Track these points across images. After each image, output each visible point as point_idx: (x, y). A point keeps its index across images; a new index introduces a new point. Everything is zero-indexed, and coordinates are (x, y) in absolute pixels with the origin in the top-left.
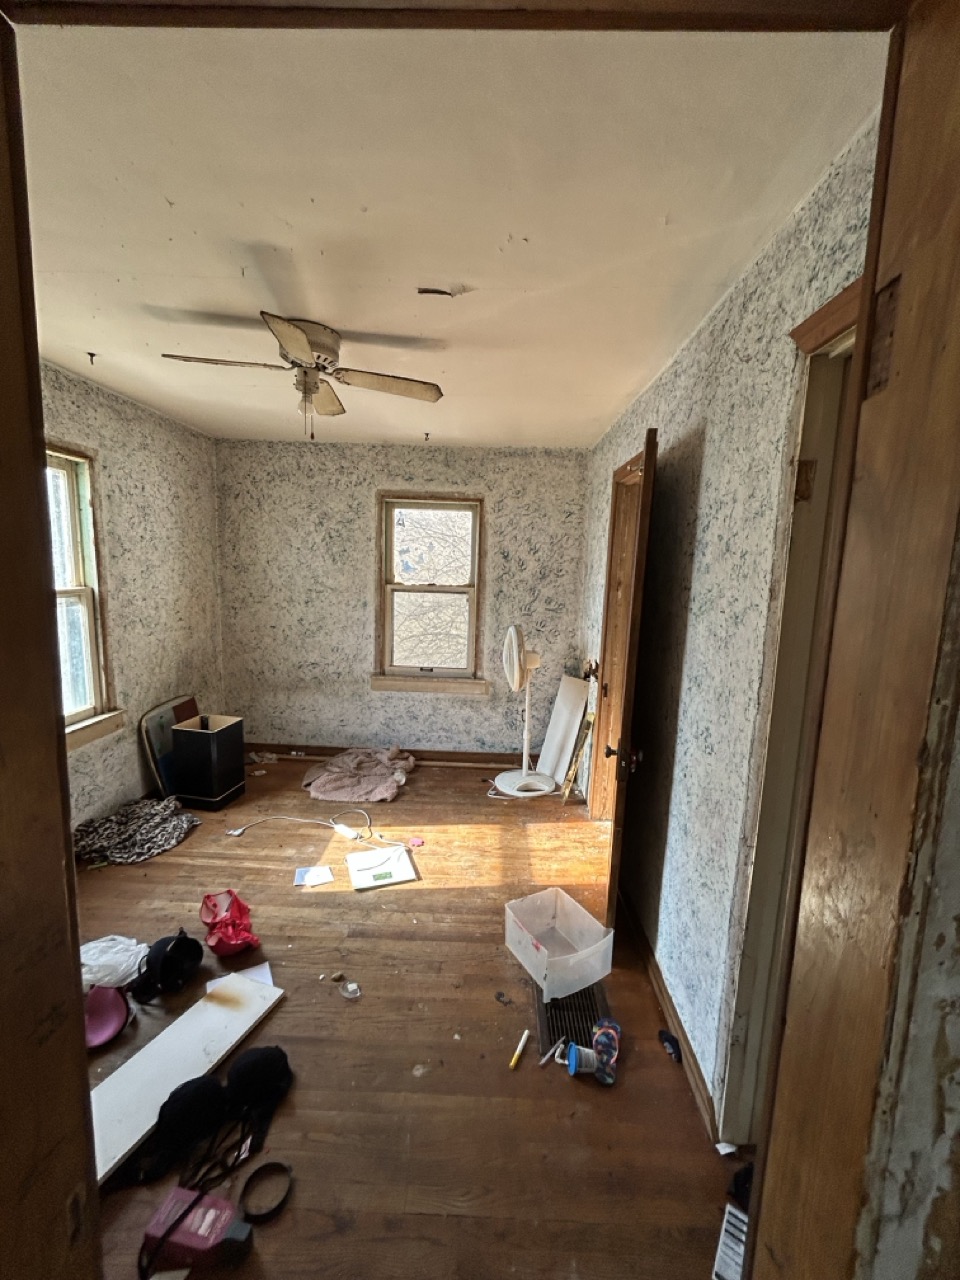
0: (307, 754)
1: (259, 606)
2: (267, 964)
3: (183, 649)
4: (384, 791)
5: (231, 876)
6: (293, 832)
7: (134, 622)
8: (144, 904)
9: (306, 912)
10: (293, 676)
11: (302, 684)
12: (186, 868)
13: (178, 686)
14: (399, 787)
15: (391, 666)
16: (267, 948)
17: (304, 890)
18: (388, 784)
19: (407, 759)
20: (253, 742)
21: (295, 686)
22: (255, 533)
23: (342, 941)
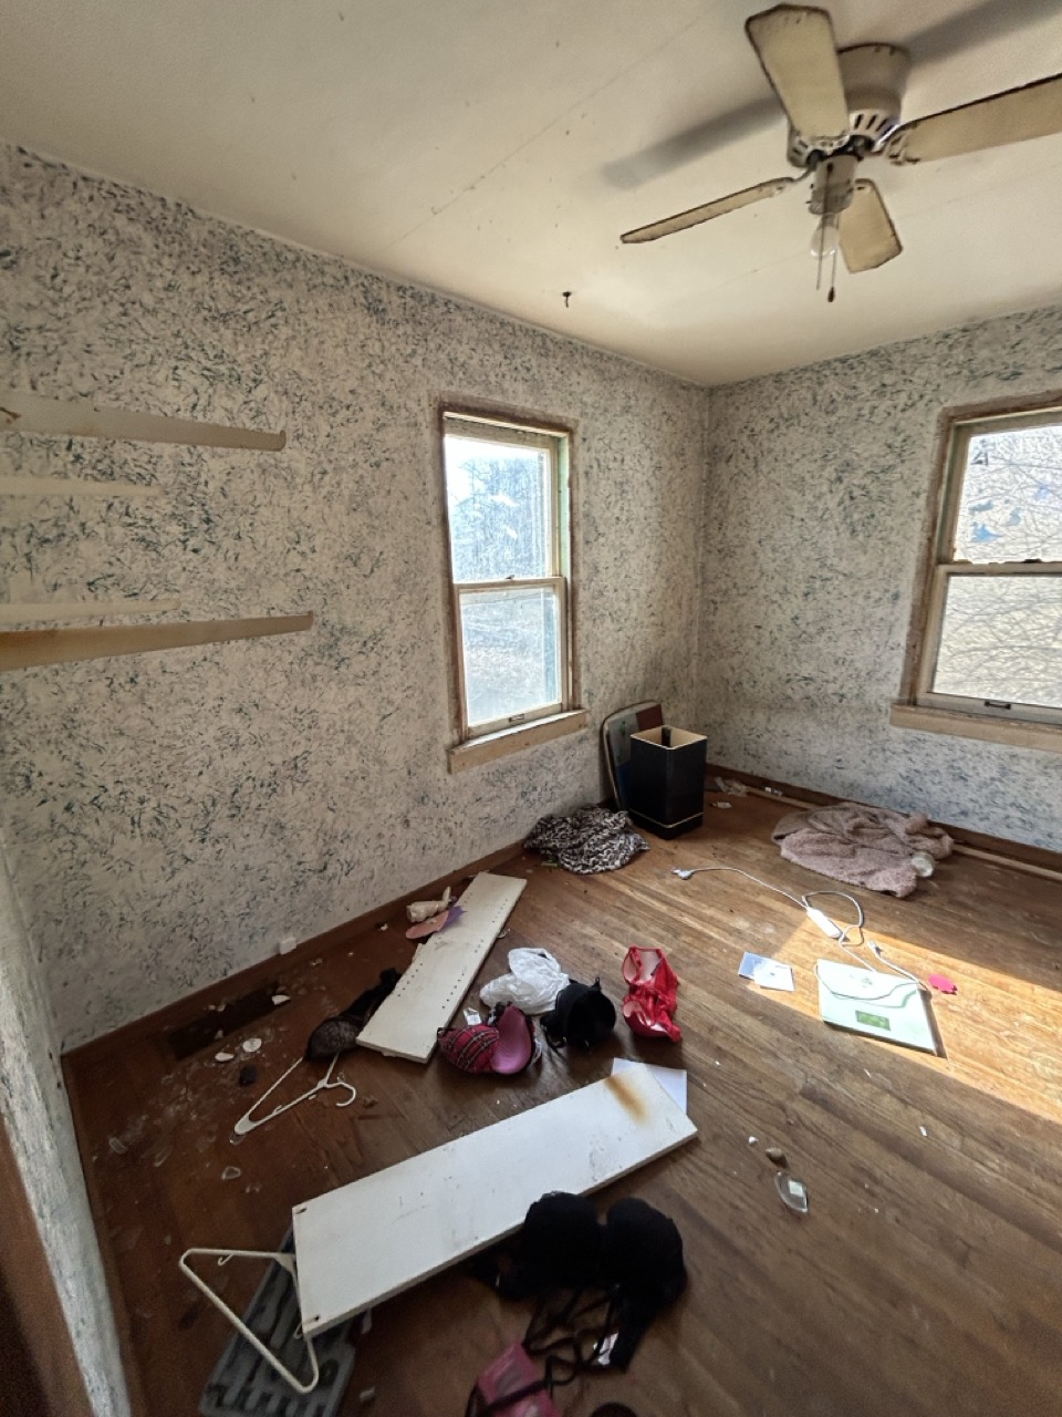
0: (785, 795)
1: (743, 600)
2: (685, 1073)
3: (653, 648)
4: (892, 879)
5: (667, 929)
6: (752, 898)
7: (603, 615)
8: (577, 925)
9: (748, 1022)
10: (777, 692)
11: (788, 705)
12: (623, 898)
13: (644, 689)
14: (919, 879)
15: (930, 692)
16: (690, 1049)
17: (750, 987)
18: (900, 870)
19: (938, 837)
20: (723, 765)
21: (782, 705)
22: (748, 505)
23: (791, 1097)
